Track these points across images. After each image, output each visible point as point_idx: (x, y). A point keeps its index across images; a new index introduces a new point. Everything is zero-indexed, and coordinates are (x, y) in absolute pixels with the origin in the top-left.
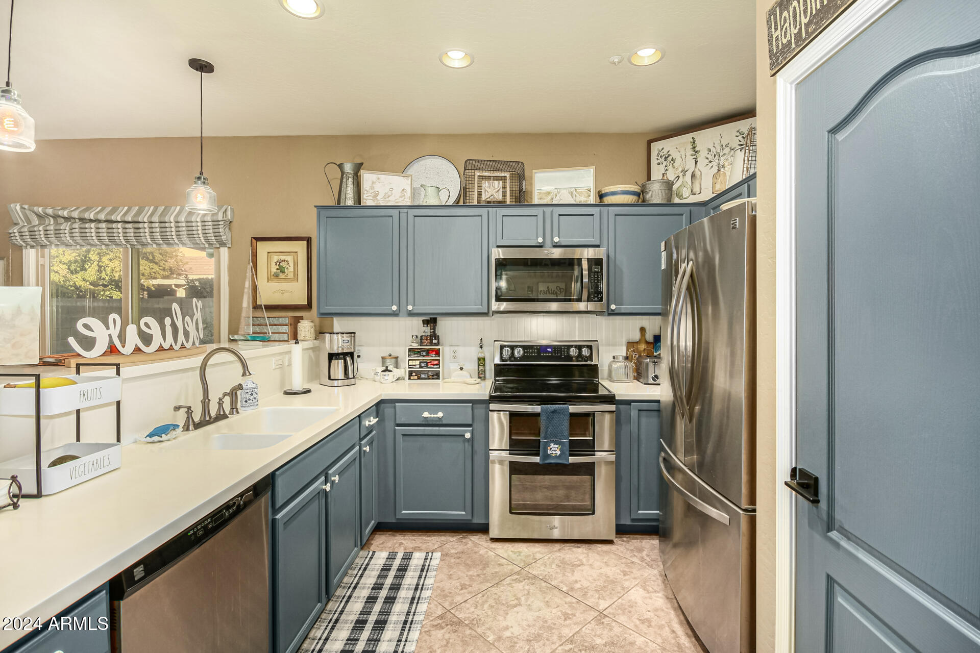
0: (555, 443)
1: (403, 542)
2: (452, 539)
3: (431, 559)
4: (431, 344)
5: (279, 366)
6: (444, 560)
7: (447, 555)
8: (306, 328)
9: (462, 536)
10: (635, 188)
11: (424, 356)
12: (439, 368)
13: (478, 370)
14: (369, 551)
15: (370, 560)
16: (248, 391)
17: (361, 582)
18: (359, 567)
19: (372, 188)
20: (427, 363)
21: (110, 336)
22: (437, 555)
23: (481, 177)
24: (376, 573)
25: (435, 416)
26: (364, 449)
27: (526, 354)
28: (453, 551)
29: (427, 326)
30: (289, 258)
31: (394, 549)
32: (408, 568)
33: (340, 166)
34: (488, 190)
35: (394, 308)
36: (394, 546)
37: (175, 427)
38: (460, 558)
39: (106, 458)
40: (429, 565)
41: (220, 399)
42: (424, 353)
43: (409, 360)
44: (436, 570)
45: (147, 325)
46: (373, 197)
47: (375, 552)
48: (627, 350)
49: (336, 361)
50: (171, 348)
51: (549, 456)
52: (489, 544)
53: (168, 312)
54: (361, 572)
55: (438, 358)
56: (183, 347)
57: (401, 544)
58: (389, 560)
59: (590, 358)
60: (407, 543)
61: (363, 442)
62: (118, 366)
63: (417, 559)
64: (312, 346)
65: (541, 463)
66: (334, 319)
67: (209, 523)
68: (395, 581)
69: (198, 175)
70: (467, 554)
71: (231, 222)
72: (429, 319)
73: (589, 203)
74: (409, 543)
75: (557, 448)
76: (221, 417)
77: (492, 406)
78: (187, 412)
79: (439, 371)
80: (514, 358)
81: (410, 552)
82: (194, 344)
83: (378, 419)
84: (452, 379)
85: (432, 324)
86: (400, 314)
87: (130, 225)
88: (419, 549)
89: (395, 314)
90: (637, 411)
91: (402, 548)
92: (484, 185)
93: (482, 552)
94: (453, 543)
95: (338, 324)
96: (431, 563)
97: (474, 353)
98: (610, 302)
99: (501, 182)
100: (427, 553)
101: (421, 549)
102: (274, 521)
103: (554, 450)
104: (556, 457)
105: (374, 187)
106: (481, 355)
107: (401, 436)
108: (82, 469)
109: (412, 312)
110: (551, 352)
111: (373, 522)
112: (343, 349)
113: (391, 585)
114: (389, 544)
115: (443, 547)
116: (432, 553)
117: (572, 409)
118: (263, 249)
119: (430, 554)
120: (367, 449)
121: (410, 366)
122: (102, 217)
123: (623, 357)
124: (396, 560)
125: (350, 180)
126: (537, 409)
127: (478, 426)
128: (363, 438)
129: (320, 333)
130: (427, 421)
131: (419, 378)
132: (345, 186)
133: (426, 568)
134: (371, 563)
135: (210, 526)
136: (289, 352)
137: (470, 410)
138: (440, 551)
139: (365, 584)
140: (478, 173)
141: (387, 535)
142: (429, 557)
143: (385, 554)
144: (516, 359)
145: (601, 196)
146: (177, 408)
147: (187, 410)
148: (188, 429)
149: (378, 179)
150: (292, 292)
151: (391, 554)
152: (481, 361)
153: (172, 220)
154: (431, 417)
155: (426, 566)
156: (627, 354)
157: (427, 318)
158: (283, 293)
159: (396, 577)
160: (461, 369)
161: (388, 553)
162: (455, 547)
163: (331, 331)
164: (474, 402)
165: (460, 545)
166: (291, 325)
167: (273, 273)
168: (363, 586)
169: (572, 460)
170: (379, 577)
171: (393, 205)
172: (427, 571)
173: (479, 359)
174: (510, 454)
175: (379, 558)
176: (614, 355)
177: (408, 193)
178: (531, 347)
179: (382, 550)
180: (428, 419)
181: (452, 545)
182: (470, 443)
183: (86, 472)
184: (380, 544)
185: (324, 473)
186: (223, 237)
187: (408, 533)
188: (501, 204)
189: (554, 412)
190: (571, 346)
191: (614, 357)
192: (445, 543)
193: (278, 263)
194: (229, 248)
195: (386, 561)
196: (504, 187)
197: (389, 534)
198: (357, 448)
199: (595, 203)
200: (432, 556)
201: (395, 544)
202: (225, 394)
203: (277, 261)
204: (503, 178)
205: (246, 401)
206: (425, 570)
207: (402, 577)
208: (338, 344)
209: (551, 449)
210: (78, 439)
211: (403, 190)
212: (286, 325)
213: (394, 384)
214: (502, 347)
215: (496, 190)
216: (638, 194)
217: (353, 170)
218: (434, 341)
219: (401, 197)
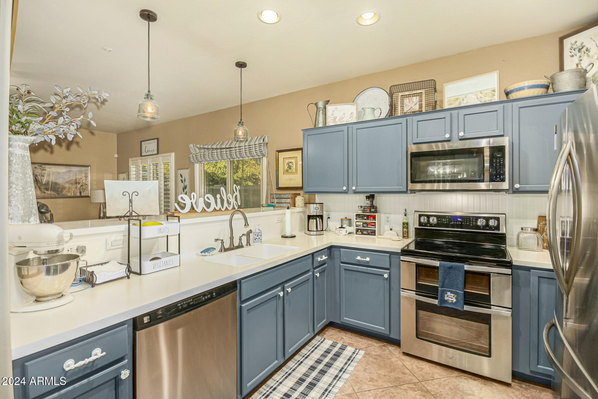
0: (452, 292)
1: (344, 337)
2: (375, 344)
3: (357, 354)
4: (370, 212)
5: (280, 221)
6: (365, 357)
7: (369, 354)
8: (299, 200)
9: (383, 344)
10: (544, 82)
11: (365, 220)
12: (375, 228)
13: (403, 231)
14: (322, 338)
15: (320, 344)
16: (256, 234)
17: (311, 356)
18: (314, 346)
19: (332, 114)
20: (367, 224)
21: (192, 203)
22: (362, 353)
23: (403, 96)
24: (321, 352)
25: (364, 259)
26: (316, 274)
27: (439, 222)
28: (373, 353)
29: (369, 200)
30: (293, 161)
31: (337, 341)
32: (341, 355)
33: (316, 104)
34: (408, 104)
35: (345, 188)
36: (337, 339)
37: (214, 249)
38: (376, 359)
39: (171, 261)
40: (354, 358)
41: (240, 237)
42: (365, 218)
43: (356, 222)
44: (358, 362)
45: (208, 198)
46: (333, 120)
47: (325, 339)
48: (539, 223)
49: (312, 220)
50: (220, 210)
51: (446, 301)
52: (400, 355)
53: (218, 191)
54: (313, 349)
55: (375, 221)
56: (227, 209)
57: (342, 338)
58: (331, 346)
59: (498, 228)
60: (346, 339)
61: (315, 270)
62: (179, 217)
63: (349, 351)
64: (302, 211)
65: (439, 305)
66: (316, 195)
67: (191, 302)
68: (330, 361)
69: (240, 121)
70: (383, 358)
71: (267, 143)
72: (369, 195)
73: (493, 101)
74: (347, 339)
75: (454, 296)
76: (240, 246)
77: (402, 258)
78: (221, 243)
79: (375, 230)
80: (430, 224)
81: (345, 346)
82: (234, 208)
83: (327, 257)
84: (384, 236)
85: (371, 199)
86: (349, 192)
87: (228, 150)
88: (351, 345)
89: (346, 192)
90: (537, 278)
91: (342, 341)
92: (405, 101)
93: (394, 360)
94: (375, 347)
95: (318, 198)
96: (356, 357)
97: (401, 219)
98: (514, 182)
99: (418, 97)
100: (356, 349)
101: (353, 346)
102: (241, 307)
103: (451, 298)
104: (452, 303)
105: (333, 114)
106: (405, 221)
107: (344, 270)
108: (159, 264)
109: (356, 191)
110: (461, 222)
111: (325, 320)
112: (317, 213)
113: (327, 363)
114: (335, 337)
115: (368, 348)
116: (359, 350)
117: (467, 267)
118: (282, 155)
119: (358, 350)
120: (318, 275)
121: (357, 226)
122: (218, 147)
123: (531, 229)
124: (335, 348)
125: (321, 111)
126: (437, 263)
127: (394, 270)
128: (315, 267)
129: (307, 203)
130: (360, 262)
131: (362, 234)
132: (318, 116)
133: (352, 359)
134: (321, 345)
135: (191, 303)
136: (285, 214)
137: (388, 259)
138: (364, 351)
139: (313, 357)
140: (400, 94)
141: (336, 331)
142: (356, 353)
143: (330, 342)
144: (431, 225)
145: (507, 94)
146: (217, 240)
147: (221, 241)
148: (221, 251)
149: (336, 108)
150: (295, 180)
151: (334, 343)
152: (406, 225)
153: (243, 145)
154: (361, 260)
155: (353, 358)
156: (538, 226)
157: (368, 195)
158: (290, 181)
159: (331, 359)
160: (391, 229)
161: (332, 342)
162: (376, 350)
163: (314, 202)
164: (391, 253)
165: (380, 350)
166: (292, 198)
167: (286, 170)
168: (311, 358)
169: (467, 308)
170: (322, 355)
171: (345, 123)
172: (352, 361)
173: (404, 224)
174: (416, 294)
175: (326, 344)
176: (522, 227)
177: (355, 115)
178: (444, 217)
179: (330, 339)
180: (361, 261)
181: (374, 349)
182: (388, 281)
183: (161, 266)
184: (330, 335)
185: (282, 286)
186: (263, 152)
187: (349, 333)
188: (420, 113)
189: (450, 268)
190: (480, 218)
191: (522, 229)
192: (370, 346)
193: (288, 164)
194: (267, 157)
195: (330, 347)
196: (421, 101)
197: (338, 331)
198: (311, 273)
199: (499, 100)
200: (358, 352)
201: (339, 338)
202: (243, 235)
203: (288, 163)
204: (420, 94)
205: (255, 240)
206: (351, 360)
207: (335, 360)
208: (313, 210)
209: (448, 296)
210: (167, 251)
211: (351, 113)
212: (289, 198)
213: (347, 236)
214: (420, 216)
215: (414, 103)
216: (547, 87)
217: (323, 106)
218: (372, 210)
219: (351, 118)
